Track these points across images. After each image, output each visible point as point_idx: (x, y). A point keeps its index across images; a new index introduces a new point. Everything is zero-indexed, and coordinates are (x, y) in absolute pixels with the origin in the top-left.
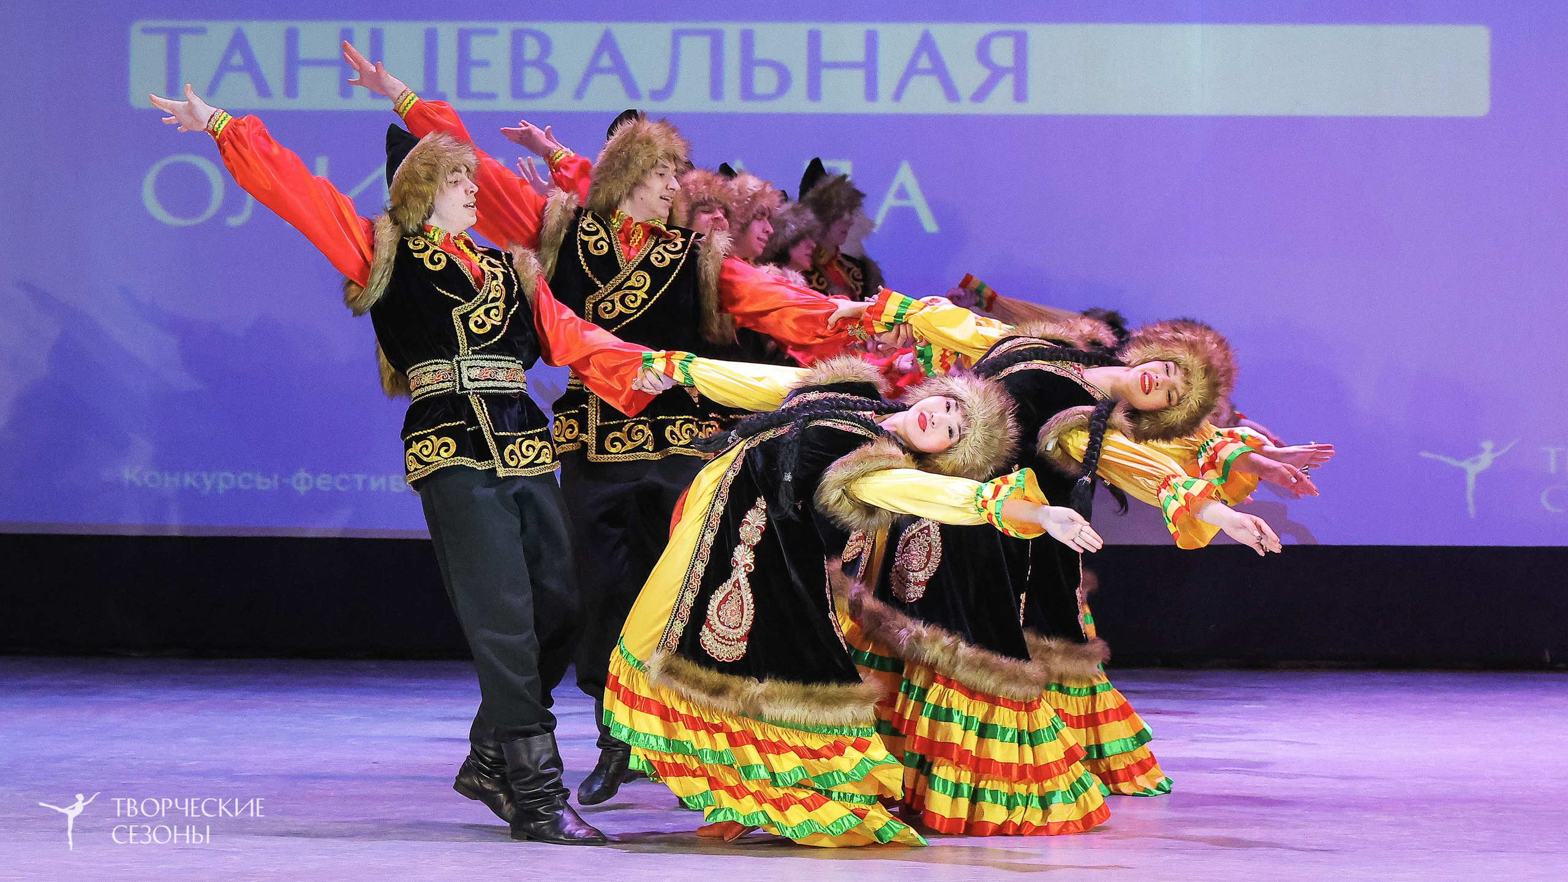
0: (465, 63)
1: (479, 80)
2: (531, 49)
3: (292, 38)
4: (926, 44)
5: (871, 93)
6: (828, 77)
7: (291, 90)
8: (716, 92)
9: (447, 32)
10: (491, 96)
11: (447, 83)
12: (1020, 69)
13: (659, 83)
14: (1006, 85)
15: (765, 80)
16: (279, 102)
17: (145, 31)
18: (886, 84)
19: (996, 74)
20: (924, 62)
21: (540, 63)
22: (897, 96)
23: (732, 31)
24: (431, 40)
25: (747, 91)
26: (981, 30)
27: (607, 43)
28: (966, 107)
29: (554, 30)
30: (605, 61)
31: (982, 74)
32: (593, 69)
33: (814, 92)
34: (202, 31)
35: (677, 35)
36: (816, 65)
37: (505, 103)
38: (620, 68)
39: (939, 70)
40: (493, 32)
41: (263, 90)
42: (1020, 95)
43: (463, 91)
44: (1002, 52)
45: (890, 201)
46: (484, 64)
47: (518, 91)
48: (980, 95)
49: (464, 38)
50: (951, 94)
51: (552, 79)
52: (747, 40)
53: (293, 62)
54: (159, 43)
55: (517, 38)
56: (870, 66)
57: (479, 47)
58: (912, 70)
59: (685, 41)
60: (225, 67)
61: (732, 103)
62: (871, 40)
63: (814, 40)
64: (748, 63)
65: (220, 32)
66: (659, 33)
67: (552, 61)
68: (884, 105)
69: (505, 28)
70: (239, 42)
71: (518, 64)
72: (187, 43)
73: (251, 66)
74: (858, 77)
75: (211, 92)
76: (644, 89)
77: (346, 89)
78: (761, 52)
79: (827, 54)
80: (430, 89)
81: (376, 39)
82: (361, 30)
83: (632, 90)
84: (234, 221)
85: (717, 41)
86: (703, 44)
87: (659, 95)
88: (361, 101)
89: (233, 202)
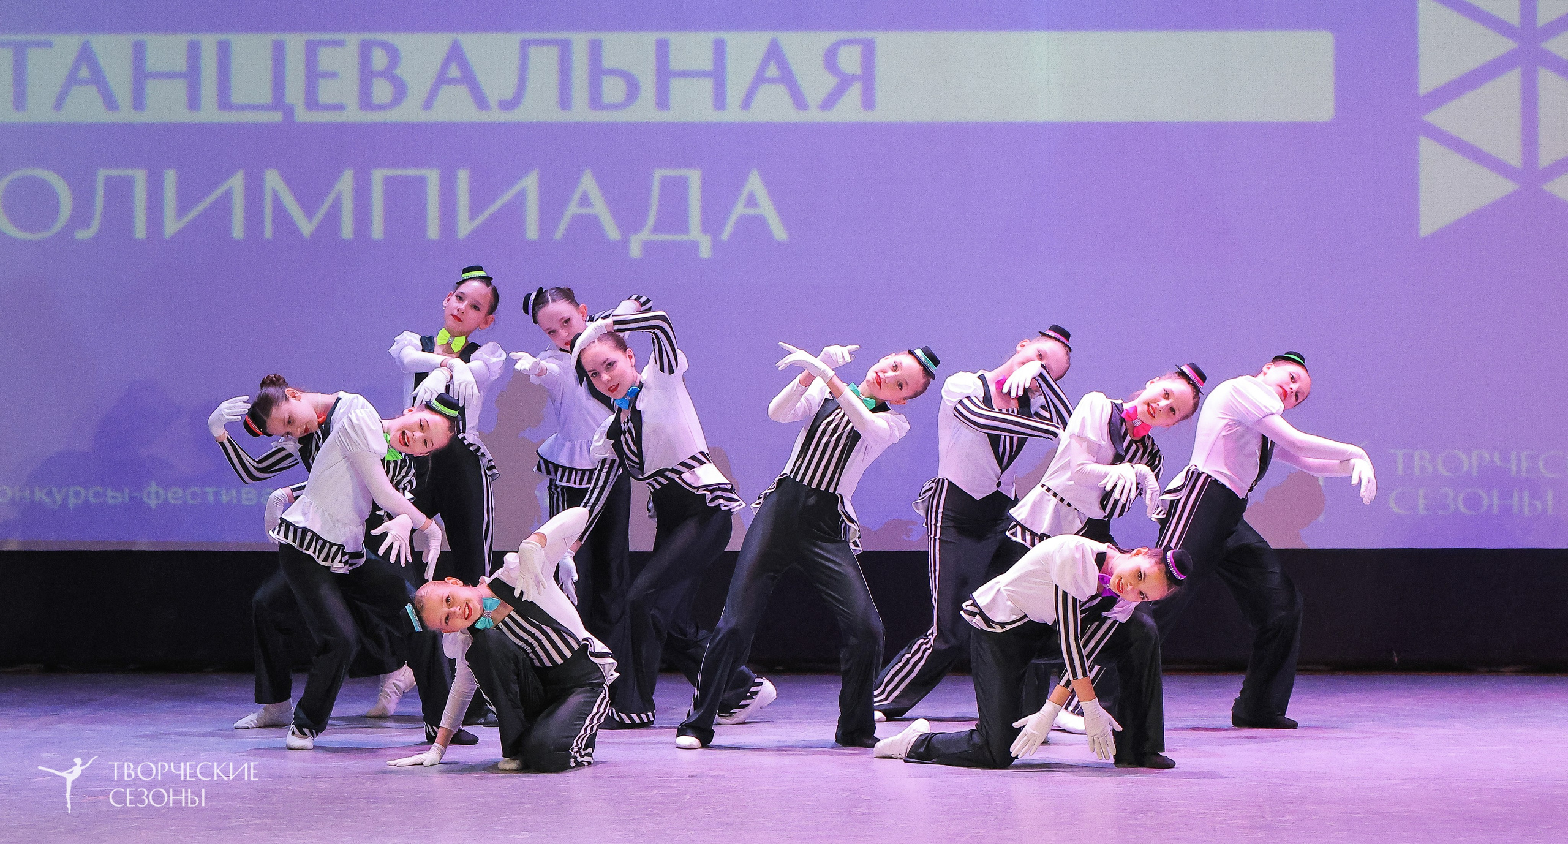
0: (313, 75)
1: (327, 92)
2: (379, 60)
3: (139, 52)
4: (774, 53)
5: (720, 102)
6: (677, 86)
7: (139, 103)
8: (565, 102)
9: (295, 43)
10: (339, 107)
11: (295, 93)
12: (868, 78)
13: (509, 94)
14: (855, 92)
15: (613, 89)
16: (126, 115)
18: (735, 92)
19: (845, 82)
20: (772, 71)
21: (389, 74)
22: (746, 104)
23: (580, 41)
24: (279, 50)
25: (596, 102)
26: (829, 38)
27: (455, 54)
28: (813, 115)
29: (402, 40)
30: (454, 72)
31: (832, 81)
32: (442, 80)
33: (663, 101)
34: (49, 44)
35: (525, 45)
36: (664, 74)
37: (354, 115)
38: (469, 79)
39: (787, 78)
40: (340, 44)
41: (111, 103)
42: (868, 102)
43: (312, 103)
44: (850, 60)
45: (740, 209)
46: (333, 75)
47: (366, 103)
48: (828, 103)
49: (311, 50)
50: (800, 103)
51: (400, 90)
52: (595, 48)
53: (140, 76)
54: (5, 56)
55: (365, 51)
56: (718, 75)
57: (327, 59)
58: (760, 79)
59: (534, 52)
60: (72, 80)
61: (581, 112)
62: (719, 48)
63: (662, 48)
64: (597, 72)
65: (67, 45)
66: (508, 43)
67: (400, 72)
68: (733, 114)
69: (353, 40)
70: (86, 55)
71: (366, 75)
72: (34, 56)
73: (98, 79)
74: (706, 86)
75: (58, 106)
76: (493, 99)
77: (194, 102)
78: (609, 61)
79: (675, 64)
80: (278, 100)
81: (224, 50)
82: (209, 43)
83: (481, 102)
84: (83, 235)
85: (565, 48)
86: (551, 54)
87: (508, 105)
88: (209, 113)
89: (81, 217)
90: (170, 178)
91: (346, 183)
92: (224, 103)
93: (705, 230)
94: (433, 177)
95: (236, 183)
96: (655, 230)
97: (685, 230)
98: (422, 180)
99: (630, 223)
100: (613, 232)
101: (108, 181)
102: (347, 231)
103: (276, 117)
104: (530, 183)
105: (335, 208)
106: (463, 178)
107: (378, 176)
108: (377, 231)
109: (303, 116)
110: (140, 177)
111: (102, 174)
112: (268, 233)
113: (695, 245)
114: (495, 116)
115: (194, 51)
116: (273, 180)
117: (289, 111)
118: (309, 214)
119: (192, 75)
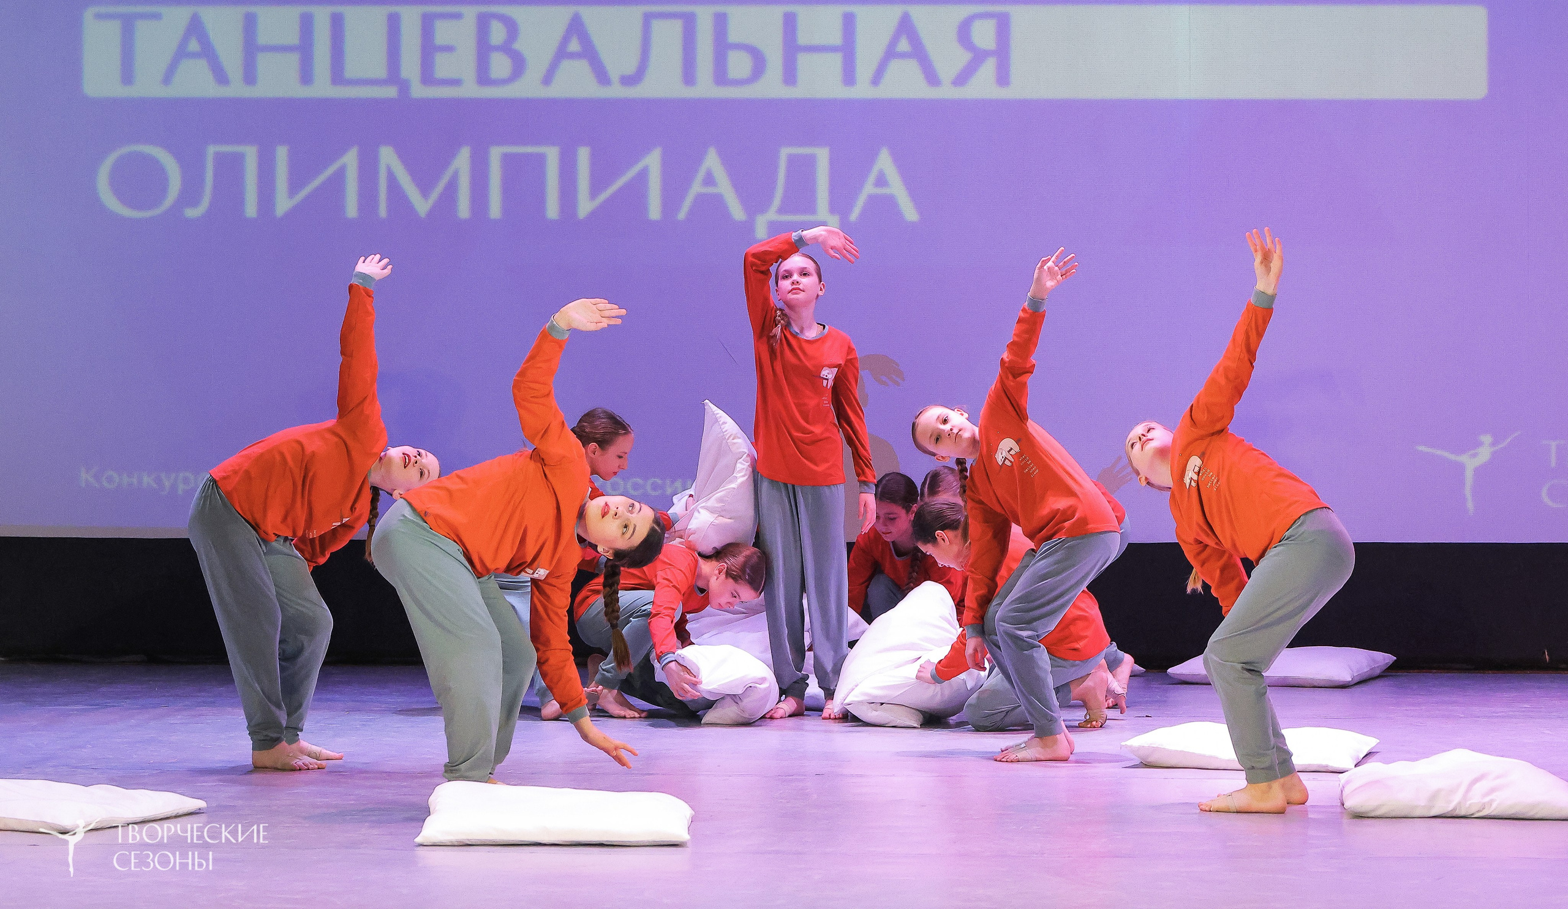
0: (429, 49)
1: (444, 66)
2: (497, 34)
3: (250, 24)
4: (906, 27)
5: (849, 76)
6: (804, 61)
7: (250, 77)
8: (689, 77)
9: (411, 17)
10: (455, 82)
11: (410, 68)
12: (1002, 52)
13: (630, 68)
14: (989, 68)
15: (739, 64)
16: (237, 89)
17: (99, 16)
18: (865, 69)
19: (979, 57)
20: (904, 45)
21: (506, 48)
22: (876, 80)
23: (705, 15)
24: (394, 25)
25: (721, 77)
26: (961, 11)
27: (576, 27)
28: (946, 92)
29: (521, 13)
30: (574, 46)
31: (963, 57)
32: (562, 54)
33: (790, 76)
34: (157, 16)
35: (648, 19)
36: (792, 48)
37: (471, 90)
38: (590, 54)
39: (919, 53)
40: (458, 16)
41: (221, 77)
42: (1003, 78)
43: (428, 78)
44: (984, 35)
45: (869, 189)
46: (449, 49)
47: (484, 78)
48: (962, 79)
49: (427, 25)
50: (932, 77)
51: (519, 65)
52: (721, 21)
53: (251, 48)
54: (113, 28)
55: (483, 23)
56: (847, 50)
57: (444, 32)
58: (891, 54)
59: (657, 25)
60: (181, 54)
61: (705, 88)
62: (849, 21)
63: (790, 22)
64: (722, 46)
65: (177, 17)
66: (629, 16)
67: (519, 45)
68: (862, 90)
69: (470, 13)
70: (195, 28)
71: (484, 49)
72: (142, 28)
73: (208, 52)
74: (835, 61)
75: (167, 80)
76: (614, 74)
77: (306, 76)
78: (734, 35)
79: (803, 39)
80: (393, 75)
81: (337, 23)
82: (322, 15)
83: (602, 77)
84: (192, 213)
85: (689, 24)
86: (676, 27)
87: (630, 81)
88: (322, 88)
89: (191, 193)
90: (282, 154)
91: (462, 161)
92: (338, 77)
93: (833, 208)
94: (552, 154)
95: (350, 160)
96: (782, 210)
97: (812, 208)
98: (542, 158)
99: (754, 204)
100: (737, 213)
101: (217, 156)
102: (464, 210)
103: (390, 92)
104: (653, 161)
105: (452, 187)
106: (583, 156)
107: (496, 154)
108: (495, 210)
109: (419, 91)
110: (251, 154)
111: (212, 151)
112: (383, 212)
114: (616, 91)
115: (306, 24)
116: (388, 157)
117: (404, 86)
118: (425, 194)
119: (305, 49)
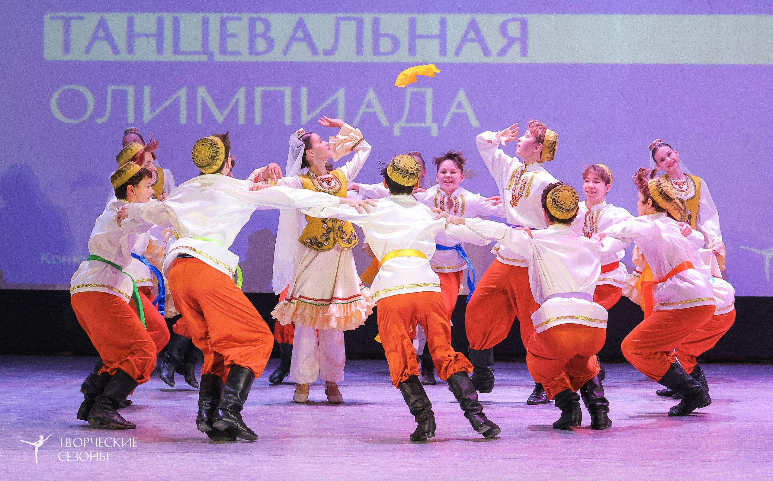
0: (224, 36)
1: (231, 45)
2: (260, 28)
3: (131, 23)
4: (473, 25)
5: (443, 52)
6: (420, 43)
7: (130, 50)
8: (359, 51)
9: (215, 19)
10: (238, 53)
11: (214, 45)
12: (523, 39)
13: (329, 47)
14: (516, 47)
15: (386, 45)
16: (124, 56)
17: (52, 18)
18: (451, 47)
19: (511, 41)
20: (472, 35)
21: (264, 36)
22: (457, 53)
23: (368, 18)
24: (206, 23)
25: (376, 51)
26: (504, 17)
27: (301, 25)
28: (494, 59)
29: (271, 17)
30: (300, 34)
31: (503, 41)
32: (293, 39)
33: (412, 51)
34: (82, 18)
35: (338, 20)
36: (413, 36)
37: (246, 57)
38: (308, 38)
39: (480, 39)
40: (239, 19)
41: (115, 50)
42: (524, 52)
43: (223, 51)
44: (514, 30)
45: (453, 110)
46: (234, 36)
47: (252, 51)
48: (502, 52)
49: (223, 22)
50: (486, 52)
51: (271, 44)
52: (376, 23)
53: (131, 35)
54: (59, 25)
55: (252, 23)
56: (442, 37)
57: (232, 26)
58: (465, 39)
59: (344, 25)
60: (95, 37)
61: (368, 57)
62: (443, 23)
63: (412, 23)
64: (377, 35)
65: (93, 18)
66: (329, 19)
67: (270, 34)
68: (450, 58)
69: (246, 17)
70: (102, 24)
71: (253, 36)
72: (74, 24)
73: (109, 37)
74: (436, 43)
75: (87, 51)
76: (320, 49)
77: (160, 50)
78: (383, 29)
79: (419, 31)
80: (205, 49)
81: (176, 22)
82: (168, 18)
83: (314, 50)
84: (100, 121)
85: (360, 23)
86: (353, 25)
87: (328, 53)
88: (168, 56)
89: (99, 110)
90: (147, 91)
91: (241, 94)
92: (176, 50)
93: (434, 121)
94: (288, 91)
95: (182, 93)
96: (408, 121)
97: (423, 120)
98: (282, 93)
99: (394, 117)
100: (384, 122)
101: (113, 91)
102: (242, 120)
103: (204, 58)
104: (340, 95)
105: (236, 107)
106: (304, 91)
107: (258, 91)
108: (258, 120)
109: (218, 58)
110: (131, 90)
111: (110, 88)
112: (199, 121)
113: (429, 129)
114: (321, 58)
115: (160, 22)
116: (202, 92)
117: (211, 55)
118: (221, 111)
119: (159, 36)
